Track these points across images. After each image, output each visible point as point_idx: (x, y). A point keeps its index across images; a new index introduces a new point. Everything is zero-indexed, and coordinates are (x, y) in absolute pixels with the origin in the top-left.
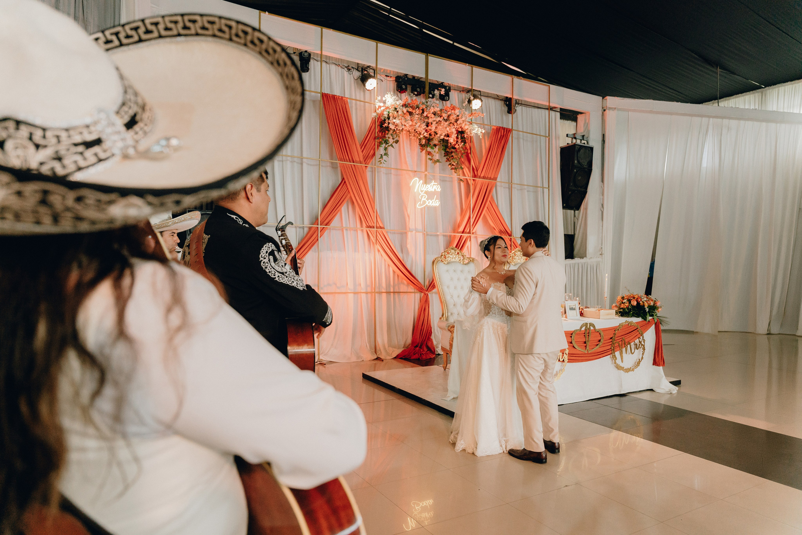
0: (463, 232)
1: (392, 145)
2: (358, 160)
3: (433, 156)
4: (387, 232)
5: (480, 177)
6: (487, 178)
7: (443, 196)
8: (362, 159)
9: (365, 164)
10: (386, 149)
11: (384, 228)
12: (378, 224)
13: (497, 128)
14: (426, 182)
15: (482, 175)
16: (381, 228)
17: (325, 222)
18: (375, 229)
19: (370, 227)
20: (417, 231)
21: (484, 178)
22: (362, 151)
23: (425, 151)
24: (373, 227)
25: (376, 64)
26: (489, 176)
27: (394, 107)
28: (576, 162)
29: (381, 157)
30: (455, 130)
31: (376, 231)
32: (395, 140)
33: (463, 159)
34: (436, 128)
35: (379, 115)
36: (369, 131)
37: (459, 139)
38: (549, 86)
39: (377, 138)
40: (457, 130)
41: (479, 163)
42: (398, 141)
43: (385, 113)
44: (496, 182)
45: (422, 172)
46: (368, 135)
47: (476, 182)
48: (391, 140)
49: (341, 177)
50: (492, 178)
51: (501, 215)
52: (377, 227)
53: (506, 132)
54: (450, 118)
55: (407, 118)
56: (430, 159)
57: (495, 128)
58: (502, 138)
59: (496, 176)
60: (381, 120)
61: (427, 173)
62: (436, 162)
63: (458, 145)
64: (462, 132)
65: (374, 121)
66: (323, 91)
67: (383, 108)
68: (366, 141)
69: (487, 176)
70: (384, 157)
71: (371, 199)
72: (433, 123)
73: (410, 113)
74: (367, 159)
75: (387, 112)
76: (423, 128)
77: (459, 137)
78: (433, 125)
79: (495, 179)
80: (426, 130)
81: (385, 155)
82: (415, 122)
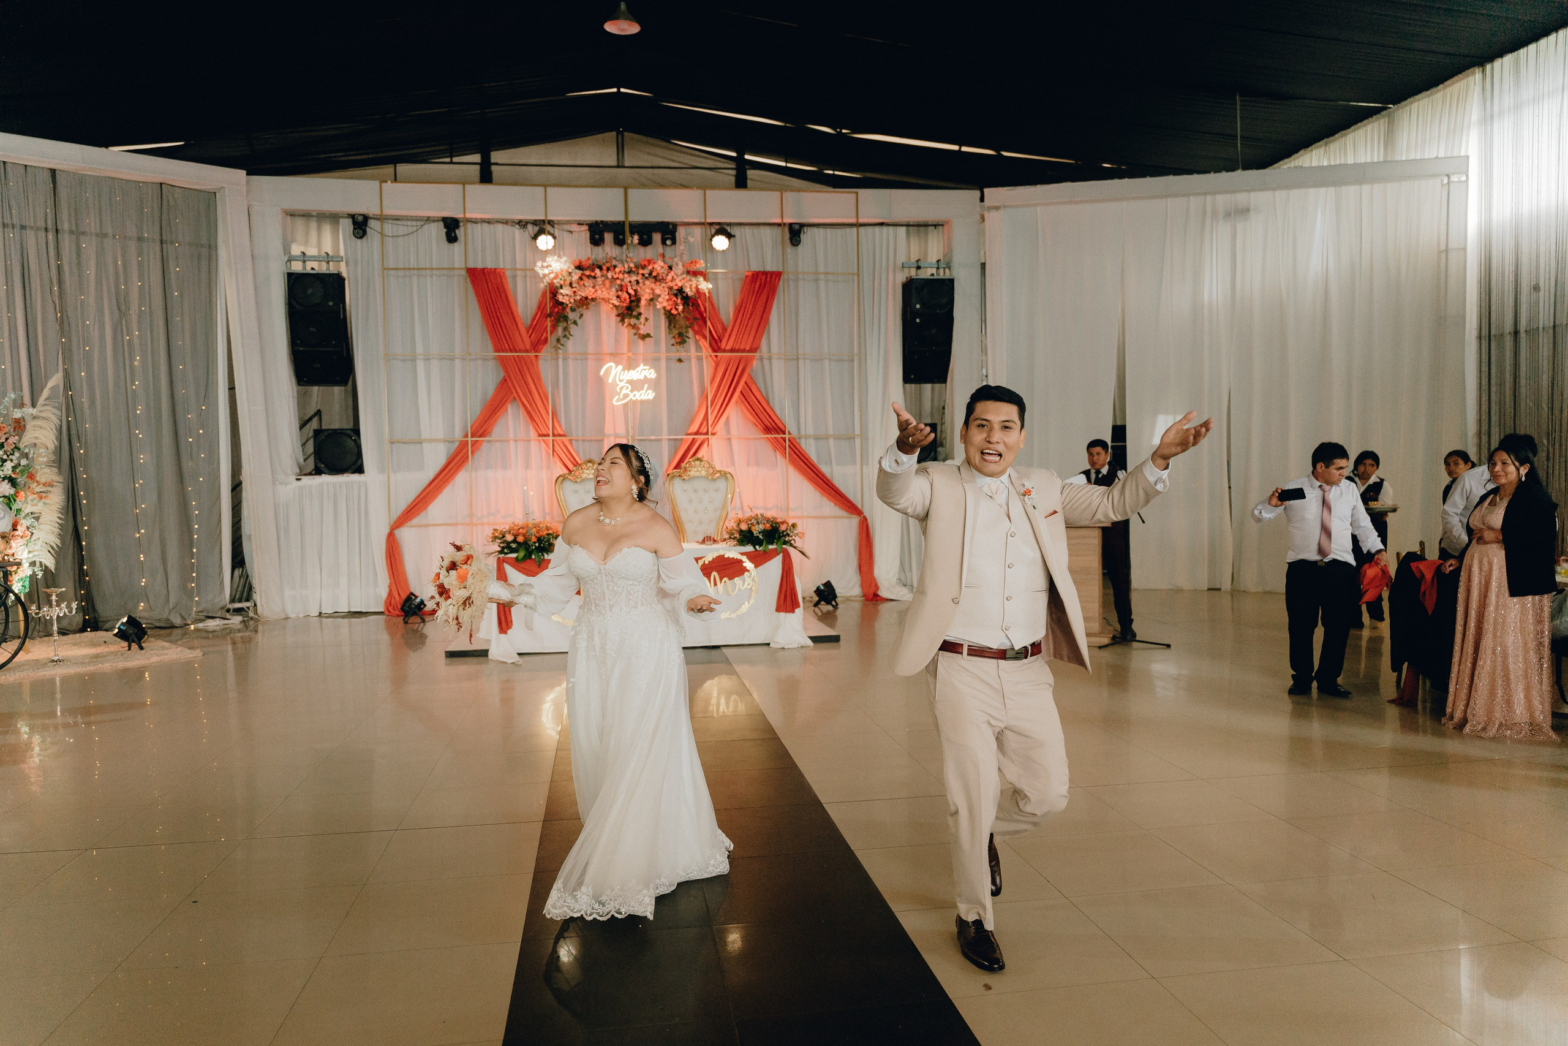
0: (697, 433)
1: (575, 323)
2: (521, 346)
3: (638, 329)
4: (570, 440)
5: (724, 351)
6: (738, 351)
7: (655, 385)
8: (528, 346)
9: (535, 352)
10: (565, 329)
11: (564, 436)
12: (555, 430)
13: (753, 274)
14: (630, 365)
15: (728, 348)
16: (560, 435)
17: (478, 434)
18: (551, 438)
19: (544, 435)
21: (732, 350)
22: (530, 337)
23: (626, 324)
24: (548, 435)
25: (546, 216)
26: (742, 347)
27: (567, 271)
28: (918, 306)
29: (558, 340)
30: (666, 289)
31: (553, 441)
32: (579, 315)
33: (696, 328)
34: (635, 291)
35: (550, 284)
36: (539, 308)
37: (679, 301)
38: (857, 193)
39: (550, 315)
40: (671, 288)
41: (725, 329)
42: (582, 315)
43: (555, 281)
44: (757, 354)
45: (623, 354)
46: (537, 313)
47: (719, 358)
48: (572, 316)
49: (502, 374)
50: (748, 348)
51: (768, 403)
52: (554, 435)
53: (771, 278)
54: (654, 274)
55: (586, 284)
56: (635, 334)
57: (750, 274)
58: (764, 288)
59: (754, 346)
60: (553, 291)
61: (630, 354)
62: (644, 337)
63: (677, 309)
64: (681, 291)
65: (544, 294)
66: (471, 265)
67: (552, 276)
68: (535, 322)
69: (737, 348)
70: (563, 340)
71: (544, 397)
72: (629, 284)
73: (589, 277)
74: (537, 345)
75: (558, 280)
76: (612, 294)
77: (679, 297)
78: (629, 288)
79: (754, 350)
80: (618, 297)
81: (565, 336)
82: (597, 287)
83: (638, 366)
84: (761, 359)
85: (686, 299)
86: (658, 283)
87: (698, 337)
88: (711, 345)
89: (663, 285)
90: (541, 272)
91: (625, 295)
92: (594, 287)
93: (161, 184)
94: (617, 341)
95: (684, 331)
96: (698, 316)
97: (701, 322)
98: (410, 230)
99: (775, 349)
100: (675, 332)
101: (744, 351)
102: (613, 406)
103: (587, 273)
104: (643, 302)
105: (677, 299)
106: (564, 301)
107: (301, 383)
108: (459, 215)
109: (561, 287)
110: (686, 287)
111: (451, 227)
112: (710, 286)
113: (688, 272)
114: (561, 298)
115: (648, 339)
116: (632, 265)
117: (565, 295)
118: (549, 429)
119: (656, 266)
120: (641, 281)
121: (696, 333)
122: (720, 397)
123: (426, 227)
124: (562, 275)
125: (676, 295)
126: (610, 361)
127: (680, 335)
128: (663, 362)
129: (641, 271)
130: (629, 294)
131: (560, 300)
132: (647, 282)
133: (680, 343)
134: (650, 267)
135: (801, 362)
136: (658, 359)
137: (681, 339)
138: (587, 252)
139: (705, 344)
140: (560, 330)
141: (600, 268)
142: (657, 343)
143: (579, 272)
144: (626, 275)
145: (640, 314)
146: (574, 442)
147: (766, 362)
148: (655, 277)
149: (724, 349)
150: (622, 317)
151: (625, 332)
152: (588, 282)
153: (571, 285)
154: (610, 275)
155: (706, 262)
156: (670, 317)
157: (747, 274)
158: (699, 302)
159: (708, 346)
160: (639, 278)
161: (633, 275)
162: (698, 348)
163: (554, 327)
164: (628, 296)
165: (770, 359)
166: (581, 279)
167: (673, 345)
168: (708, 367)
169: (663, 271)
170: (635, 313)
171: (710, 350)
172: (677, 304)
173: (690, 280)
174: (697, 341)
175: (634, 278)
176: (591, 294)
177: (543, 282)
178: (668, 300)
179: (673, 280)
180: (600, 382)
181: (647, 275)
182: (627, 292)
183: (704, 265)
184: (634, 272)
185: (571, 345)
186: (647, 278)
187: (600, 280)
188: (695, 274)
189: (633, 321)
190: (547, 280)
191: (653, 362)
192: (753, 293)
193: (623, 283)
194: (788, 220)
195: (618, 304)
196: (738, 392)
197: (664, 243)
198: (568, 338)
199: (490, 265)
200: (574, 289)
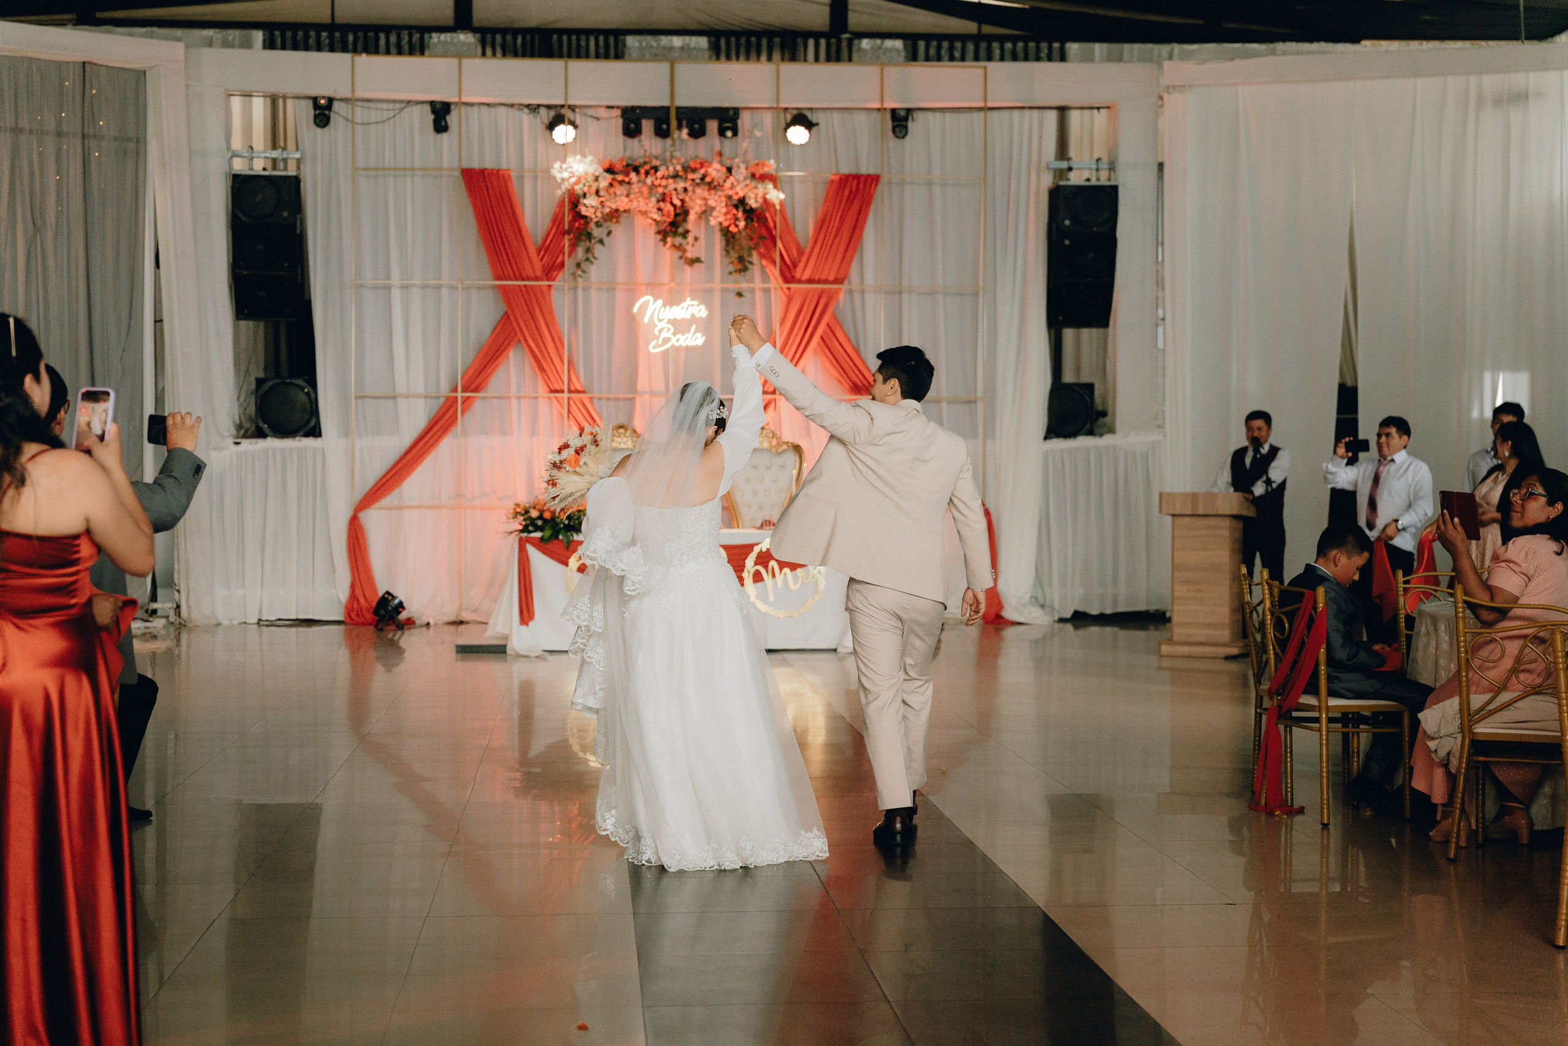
1: (601, 242)
2: (531, 274)
3: (685, 251)
4: (591, 399)
5: (800, 281)
6: (819, 282)
7: (705, 326)
8: (539, 273)
9: (548, 280)
10: (588, 250)
11: (583, 392)
12: (571, 384)
13: (840, 179)
14: (673, 302)
15: (806, 276)
16: (578, 392)
17: (472, 387)
18: (566, 395)
19: (557, 391)
20: (652, 393)
21: (810, 281)
22: (542, 259)
23: (669, 244)
24: (562, 391)
25: (566, 100)
26: (823, 277)
27: (593, 174)
28: (1067, 223)
29: (578, 265)
30: (723, 199)
31: (569, 399)
32: (606, 232)
33: (762, 250)
34: (682, 201)
35: (569, 191)
36: (554, 222)
37: (740, 214)
38: (985, 68)
39: (568, 232)
40: (729, 197)
41: (801, 252)
42: (609, 233)
43: (577, 187)
44: (845, 287)
45: (664, 284)
46: (552, 229)
47: (792, 291)
48: (596, 232)
49: (502, 308)
50: (831, 278)
51: (859, 355)
52: (570, 391)
53: (866, 181)
54: (708, 179)
55: (618, 192)
56: (681, 258)
57: (837, 178)
58: (856, 195)
59: (841, 275)
60: (574, 200)
61: (673, 285)
62: (694, 261)
63: (737, 226)
64: (742, 201)
65: (561, 204)
66: (466, 165)
67: (573, 180)
68: (548, 241)
69: (816, 278)
70: (584, 265)
71: (558, 341)
72: (674, 192)
73: (621, 182)
74: (551, 270)
75: (581, 186)
76: (651, 205)
77: (741, 209)
78: (674, 197)
79: (839, 281)
80: (659, 209)
81: (587, 259)
82: (632, 196)
83: (684, 300)
84: (851, 292)
85: (750, 214)
86: (713, 192)
87: (764, 262)
88: (781, 271)
89: (719, 193)
90: (558, 176)
91: (668, 208)
92: (627, 196)
93: (84, 63)
94: (656, 265)
95: (745, 255)
96: (765, 233)
97: (769, 243)
98: (386, 115)
99: (869, 279)
100: (734, 255)
101: (826, 282)
102: (649, 353)
103: (620, 177)
104: (692, 217)
105: (738, 211)
106: (587, 214)
107: (240, 316)
108: (452, 98)
109: (585, 195)
110: (750, 198)
111: (441, 114)
112: (782, 196)
113: (753, 176)
114: (584, 211)
115: (697, 265)
116: (679, 168)
117: (589, 206)
118: (563, 383)
119: (710, 170)
120: (690, 189)
121: (762, 256)
122: (793, 342)
123: (406, 110)
124: (586, 179)
125: (736, 207)
126: (646, 294)
127: (741, 259)
128: (717, 295)
129: (691, 176)
130: (674, 206)
131: (583, 213)
132: (699, 191)
133: (740, 271)
134: (702, 171)
135: (905, 296)
136: (710, 291)
137: (742, 266)
138: (618, 148)
139: (774, 272)
140: (580, 252)
141: (636, 170)
142: (710, 268)
143: (609, 177)
144: (670, 181)
145: (687, 231)
146: (595, 401)
147: (857, 296)
148: (709, 184)
149: (800, 280)
150: (663, 234)
151: (668, 255)
152: (620, 190)
153: (597, 193)
154: (649, 180)
155: (777, 162)
156: (729, 236)
157: (833, 178)
158: (767, 215)
159: (777, 273)
160: (688, 185)
161: (679, 180)
162: (765, 278)
163: (573, 247)
164: (672, 209)
165: (862, 292)
166: (611, 185)
167: (731, 273)
168: (777, 303)
169: (719, 175)
170: (680, 230)
171: (780, 280)
172: (737, 219)
173: (756, 187)
174: (763, 268)
175: (681, 185)
176: (624, 204)
177: (560, 188)
178: (726, 214)
179: (733, 187)
180: (632, 322)
181: (698, 181)
182: (672, 203)
183: (774, 166)
184: (681, 177)
185: (595, 272)
186: (698, 184)
187: (635, 188)
188: (763, 178)
189: (678, 240)
190: (566, 186)
191: (703, 295)
192: (840, 205)
193: (666, 191)
194: (890, 104)
195: (658, 219)
196: (816, 339)
197: (722, 133)
198: (592, 263)
199: (489, 164)
200: (602, 199)
